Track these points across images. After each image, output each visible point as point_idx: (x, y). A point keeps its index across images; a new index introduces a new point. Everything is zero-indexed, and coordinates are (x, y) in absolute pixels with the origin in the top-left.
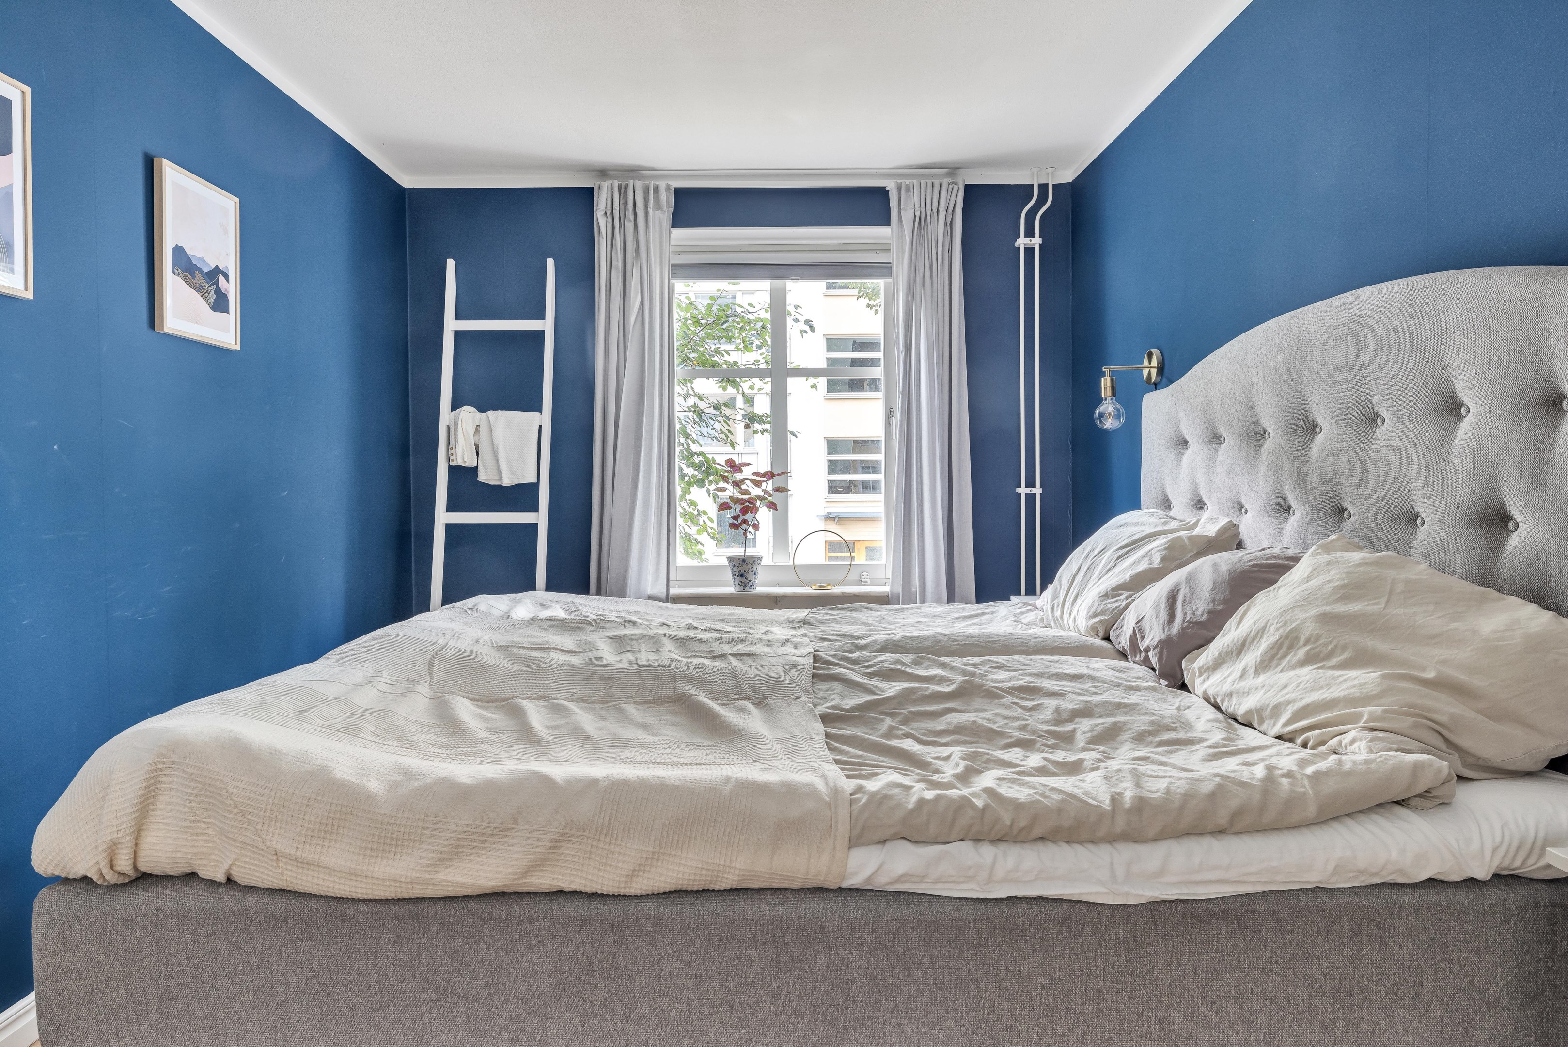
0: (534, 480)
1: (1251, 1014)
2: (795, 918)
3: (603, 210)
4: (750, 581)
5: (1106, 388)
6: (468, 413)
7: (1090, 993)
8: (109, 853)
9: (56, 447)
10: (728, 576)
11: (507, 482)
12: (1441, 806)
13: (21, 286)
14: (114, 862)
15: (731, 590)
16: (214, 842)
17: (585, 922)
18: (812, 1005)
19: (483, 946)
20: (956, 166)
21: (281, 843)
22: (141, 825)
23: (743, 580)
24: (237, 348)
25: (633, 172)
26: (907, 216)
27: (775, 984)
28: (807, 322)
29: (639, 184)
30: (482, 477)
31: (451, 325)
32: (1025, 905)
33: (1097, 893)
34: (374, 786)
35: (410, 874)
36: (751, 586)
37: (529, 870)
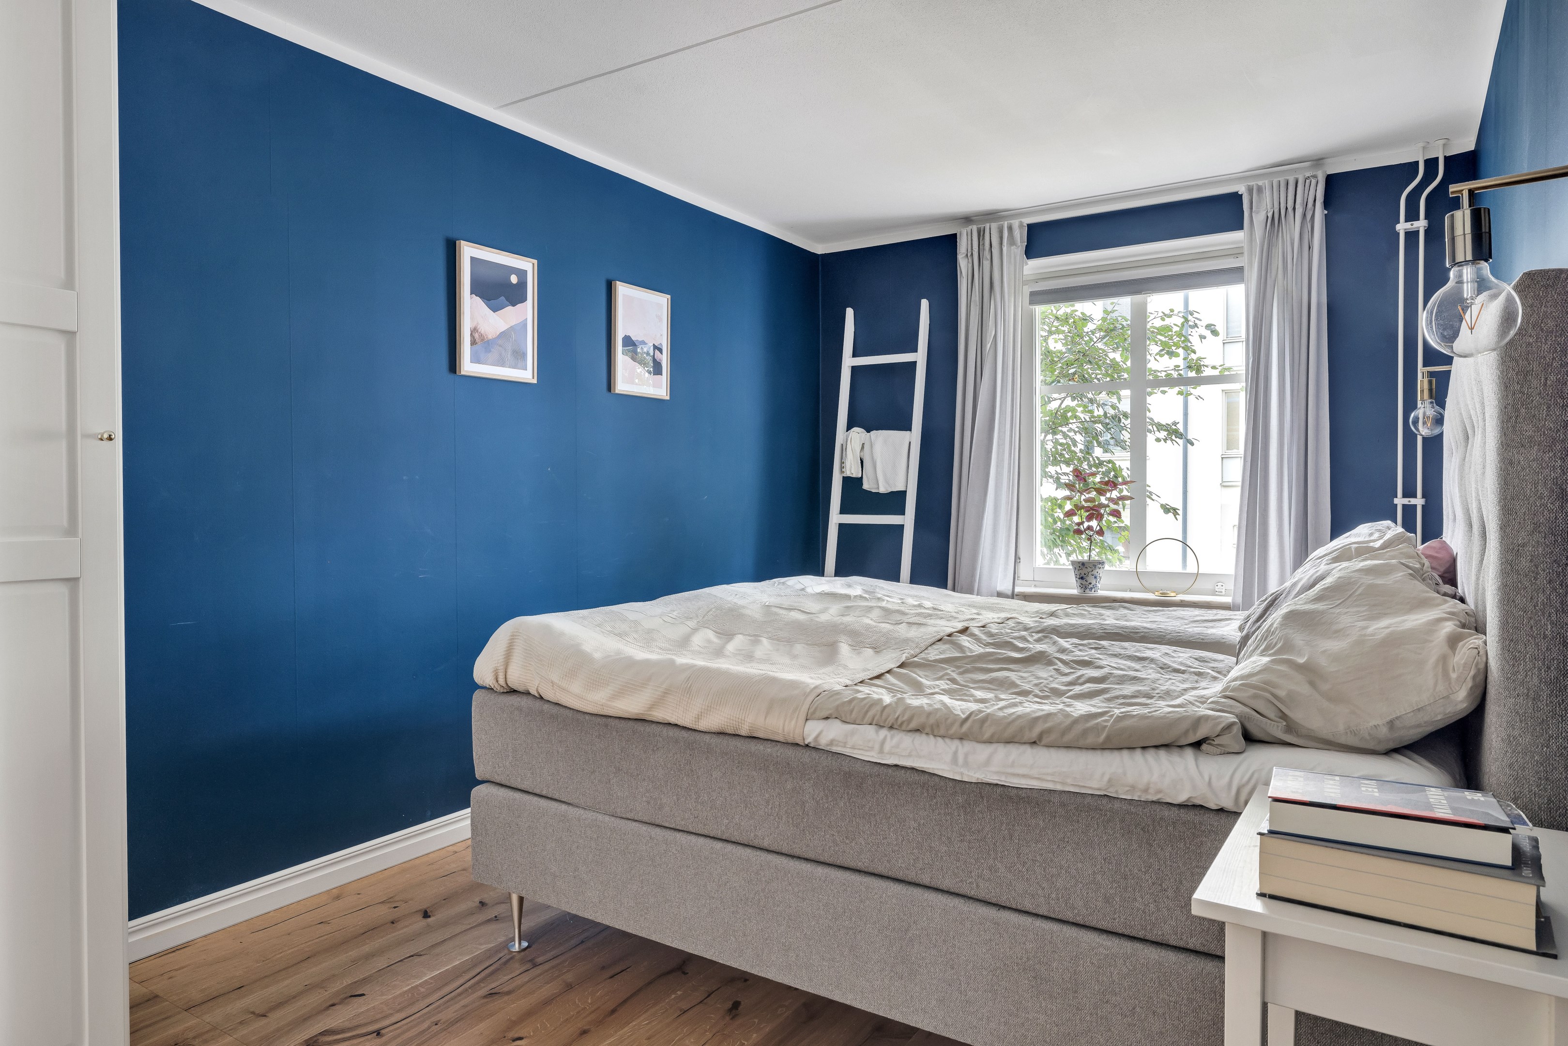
0: (903, 489)
1: (1052, 876)
2: (775, 756)
3: (964, 253)
4: (1090, 583)
5: (1422, 391)
6: (857, 431)
7: (944, 839)
8: (495, 674)
9: (549, 469)
10: (1072, 579)
11: (882, 490)
12: (1228, 755)
13: (531, 377)
14: (498, 679)
15: (1075, 591)
16: (533, 674)
17: (677, 742)
18: (786, 812)
19: (634, 746)
20: (1318, 157)
21: (555, 677)
22: (508, 663)
23: (1084, 582)
24: (668, 398)
25: (992, 216)
26: (1259, 219)
27: (767, 796)
28: (1208, 327)
29: (994, 226)
30: (866, 486)
31: (848, 361)
32: (903, 772)
33: (943, 770)
34: (597, 655)
35: (601, 701)
36: (1092, 588)
37: (652, 707)
